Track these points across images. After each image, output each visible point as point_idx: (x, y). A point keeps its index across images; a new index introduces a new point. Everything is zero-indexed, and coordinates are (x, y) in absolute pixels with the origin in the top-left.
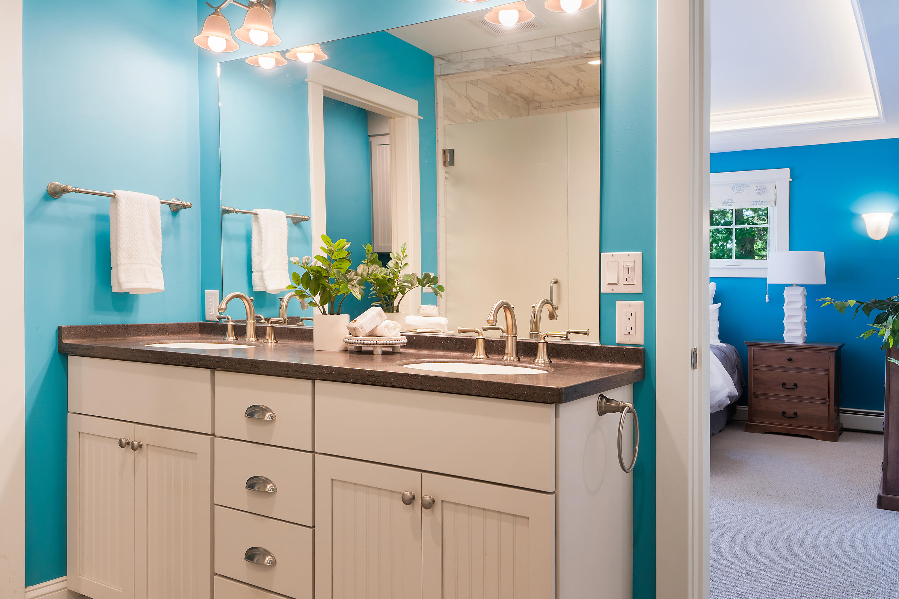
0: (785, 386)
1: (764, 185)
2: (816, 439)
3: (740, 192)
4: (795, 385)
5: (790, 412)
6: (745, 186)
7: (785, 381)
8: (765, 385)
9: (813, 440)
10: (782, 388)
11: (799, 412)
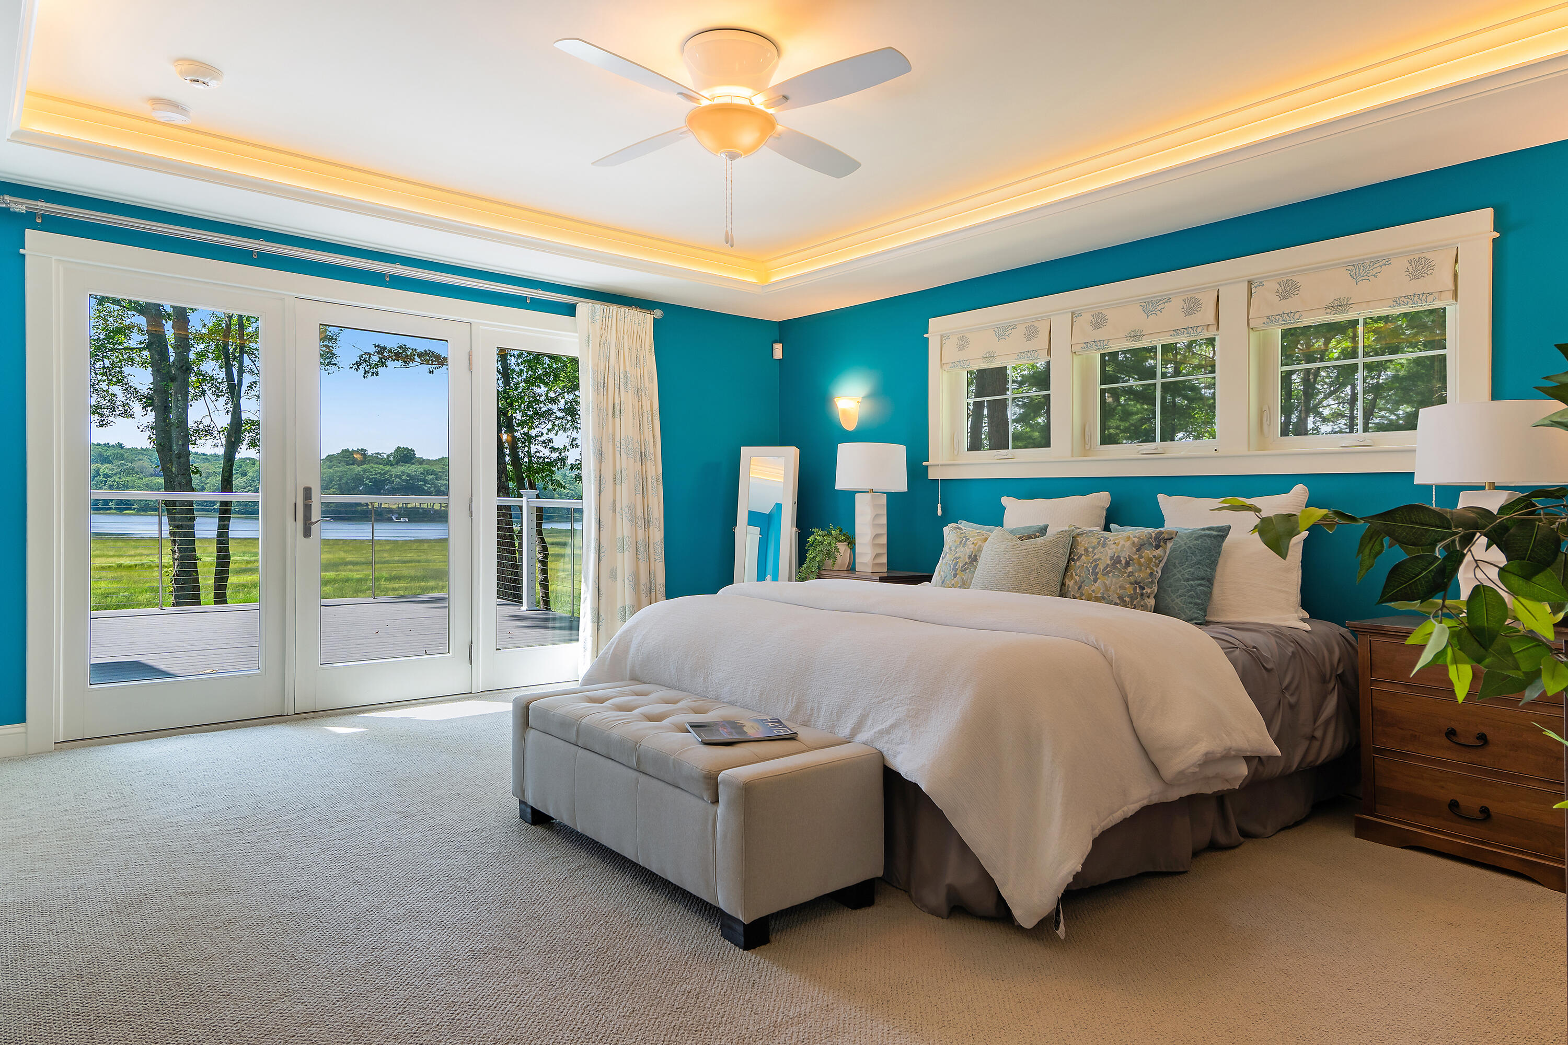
0: (1455, 739)
1: (1428, 256)
2: (1543, 885)
3: (1367, 278)
4: (1483, 738)
5: (1470, 802)
6: (1381, 264)
7: (1454, 725)
8: (1402, 729)
9: (1535, 885)
10: (1445, 741)
11: (1494, 807)
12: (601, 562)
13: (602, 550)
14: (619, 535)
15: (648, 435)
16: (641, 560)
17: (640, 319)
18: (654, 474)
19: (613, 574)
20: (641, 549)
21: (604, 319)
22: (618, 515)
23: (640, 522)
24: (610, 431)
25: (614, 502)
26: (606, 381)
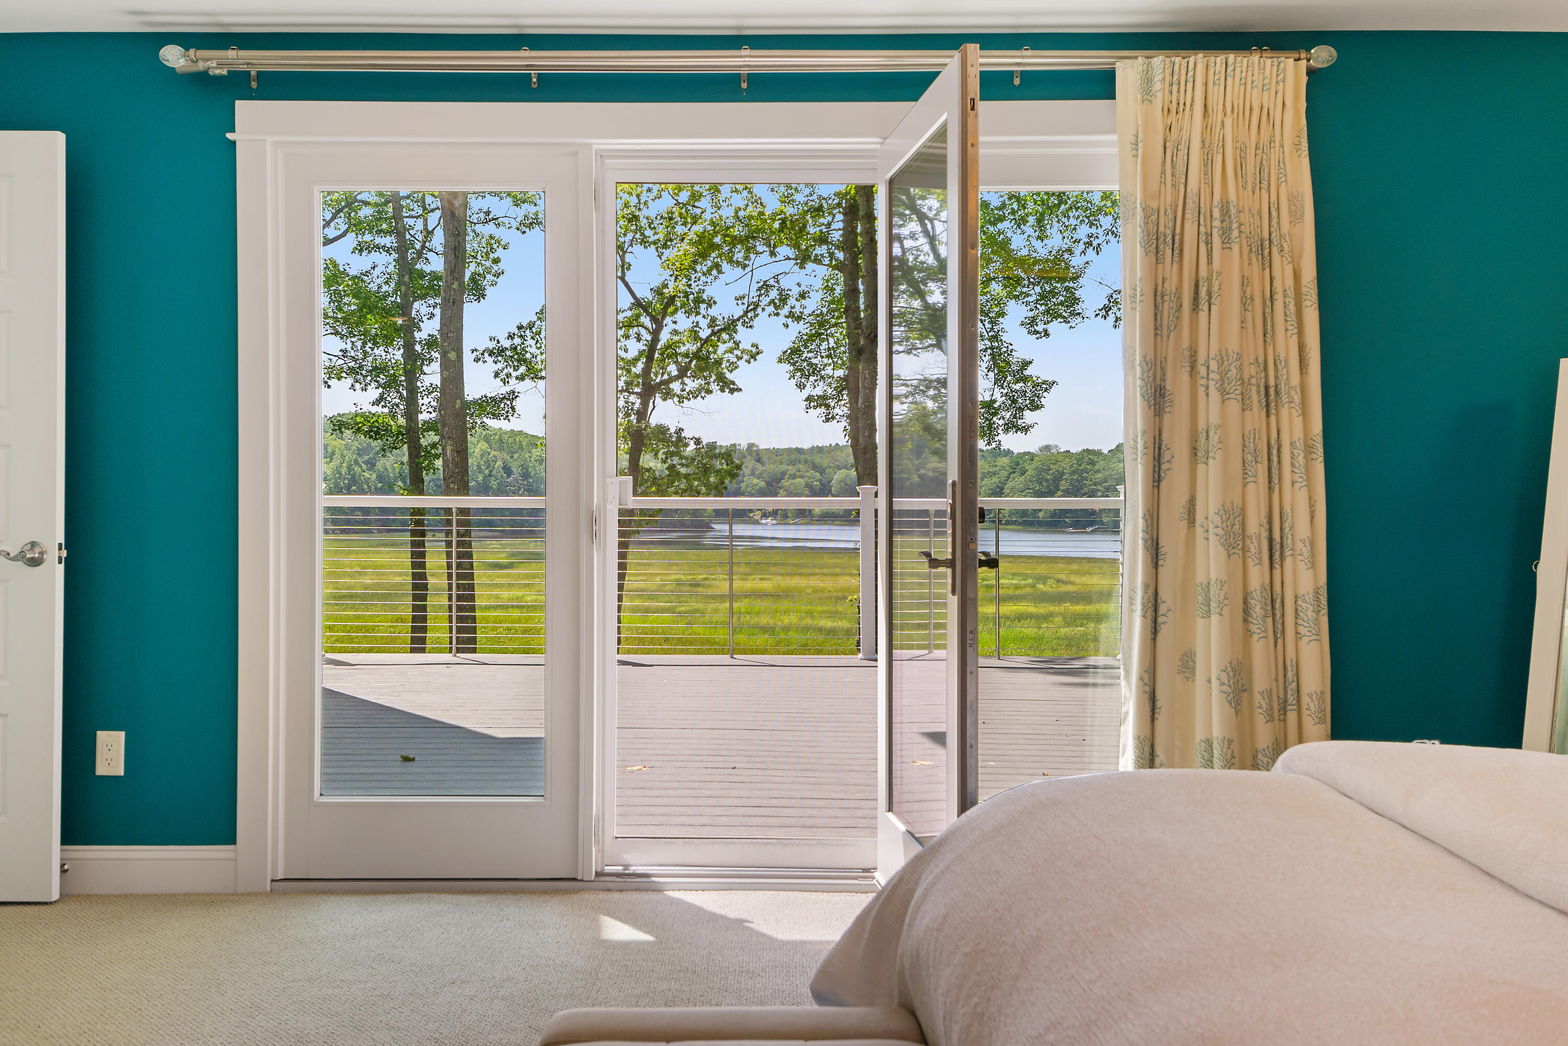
12: (1161, 637)
13: (1162, 609)
14: (1200, 578)
15: (1286, 346)
16: (1255, 637)
17: (1267, 73)
18: (1298, 434)
19: (1187, 664)
20: (1257, 610)
21: (1175, 88)
22: (1199, 531)
23: (1257, 546)
24: (1186, 343)
25: (1192, 502)
26: (1178, 230)
